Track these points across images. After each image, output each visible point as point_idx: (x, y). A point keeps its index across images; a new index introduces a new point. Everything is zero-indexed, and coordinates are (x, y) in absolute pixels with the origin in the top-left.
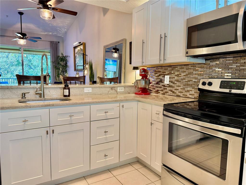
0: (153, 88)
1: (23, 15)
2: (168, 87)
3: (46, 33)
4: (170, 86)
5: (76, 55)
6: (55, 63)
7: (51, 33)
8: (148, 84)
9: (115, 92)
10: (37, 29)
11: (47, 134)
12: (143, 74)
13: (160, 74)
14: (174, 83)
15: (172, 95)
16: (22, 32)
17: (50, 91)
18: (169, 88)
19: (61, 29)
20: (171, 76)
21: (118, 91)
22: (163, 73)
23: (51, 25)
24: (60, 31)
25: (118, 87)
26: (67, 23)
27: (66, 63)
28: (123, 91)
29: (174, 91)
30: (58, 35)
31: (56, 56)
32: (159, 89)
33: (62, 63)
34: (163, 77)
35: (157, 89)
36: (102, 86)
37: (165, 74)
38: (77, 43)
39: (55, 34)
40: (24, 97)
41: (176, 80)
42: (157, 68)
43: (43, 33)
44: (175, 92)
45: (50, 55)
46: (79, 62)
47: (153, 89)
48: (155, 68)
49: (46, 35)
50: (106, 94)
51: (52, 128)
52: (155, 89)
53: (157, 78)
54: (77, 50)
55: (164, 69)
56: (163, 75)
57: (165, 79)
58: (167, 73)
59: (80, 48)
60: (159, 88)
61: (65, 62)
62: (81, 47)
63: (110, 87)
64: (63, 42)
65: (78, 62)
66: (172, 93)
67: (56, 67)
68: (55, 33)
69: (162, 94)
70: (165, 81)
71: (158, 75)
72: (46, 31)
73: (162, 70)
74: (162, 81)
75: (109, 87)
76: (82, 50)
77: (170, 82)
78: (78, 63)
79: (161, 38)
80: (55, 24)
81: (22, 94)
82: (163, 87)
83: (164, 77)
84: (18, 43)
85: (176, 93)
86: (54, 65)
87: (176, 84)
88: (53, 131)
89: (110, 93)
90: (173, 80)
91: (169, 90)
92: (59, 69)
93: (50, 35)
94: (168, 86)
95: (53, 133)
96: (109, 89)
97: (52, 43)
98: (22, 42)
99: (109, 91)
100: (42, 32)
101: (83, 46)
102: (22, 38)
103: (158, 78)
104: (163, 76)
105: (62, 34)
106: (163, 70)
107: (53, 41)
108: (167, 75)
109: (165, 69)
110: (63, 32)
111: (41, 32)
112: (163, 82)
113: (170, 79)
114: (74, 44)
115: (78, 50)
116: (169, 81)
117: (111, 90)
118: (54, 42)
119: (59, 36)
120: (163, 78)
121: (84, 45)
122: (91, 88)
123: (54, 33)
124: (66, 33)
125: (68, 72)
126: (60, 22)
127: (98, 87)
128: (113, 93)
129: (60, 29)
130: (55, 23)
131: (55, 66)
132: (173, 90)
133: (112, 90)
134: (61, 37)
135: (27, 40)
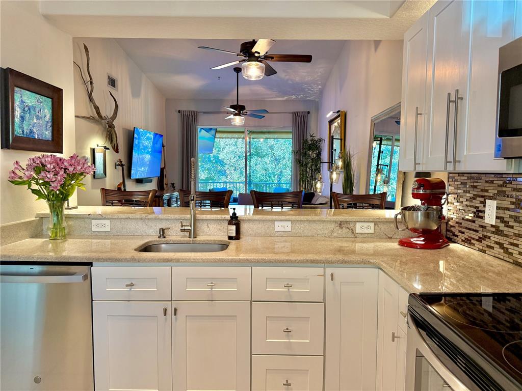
0: (461, 229)
2: (493, 233)
3: (286, 98)
4: (498, 231)
6: (300, 152)
7: (293, 97)
8: (435, 218)
9: (350, 233)
10: (269, 92)
11: (165, 314)
12: (421, 192)
13: (476, 193)
14: (507, 225)
15: (502, 257)
16: (239, 104)
17: (209, 225)
18: (496, 236)
19: (311, 86)
20: (500, 202)
21: (358, 230)
22: (483, 191)
23: (291, 82)
24: (309, 90)
25: (357, 223)
26: (319, 74)
28: (372, 231)
29: (507, 249)
30: (308, 98)
31: (302, 140)
32: (473, 236)
33: (312, 154)
34: (481, 202)
35: (469, 234)
36: (315, 219)
37: (486, 194)
38: (331, 113)
39: (301, 97)
40: (163, 236)
41: (512, 216)
42: (469, 175)
43: (280, 99)
44: (510, 250)
45: (291, 137)
47: (460, 231)
48: (465, 175)
49: (286, 101)
50: (325, 237)
51: (174, 305)
52: (463, 233)
53: (468, 203)
54: (333, 127)
55: (484, 181)
56: (482, 197)
57: (487, 209)
58: (491, 192)
59: (338, 123)
60: (474, 233)
61: (317, 152)
63: (336, 222)
66: (502, 251)
67: (300, 162)
69: (480, 250)
70: (486, 215)
71: (472, 196)
72: (285, 93)
73: (480, 184)
74: (481, 214)
75: (333, 221)
76: (340, 126)
77: (499, 221)
79: (449, 102)
80: (297, 79)
81: (160, 229)
82: (481, 232)
83: (484, 203)
85: (511, 254)
86: (297, 158)
87: (512, 227)
88: (175, 310)
89: (335, 234)
90: (506, 215)
91: (495, 241)
92: (306, 165)
93: (293, 101)
94: (493, 229)
95: (175, 314)
96: (333, 226)
98: (238, 121)
99: (332, 231)
100: (280, 97)
102: (239, 114)
103: (472, 204)
104: (482, 199)
105: (314, 96)
106: (483, 184)
107: (297, 112)
108: (491, 198)
109: (487, 182)
110: (315, 92)
111: (275, 97)
112: (481, 217)
113: (499, 211)
114: (328, 116)
115: (335, 127)
116: (497, 218)
117: (337, 228)
118: (300, 113)
119: (310, 101)
120: (482, 205)
121: (343, 116)
122: (290, 222)
123: (300, 95)
124: (321, 92)
126: (305, 74)
127: (307, 221)
128: (344, 235)
129: (309, 86)
131: (300, 159)
132: (505, 245)
133: (342, 228)
134: (312, 101)
135: (246, 116)
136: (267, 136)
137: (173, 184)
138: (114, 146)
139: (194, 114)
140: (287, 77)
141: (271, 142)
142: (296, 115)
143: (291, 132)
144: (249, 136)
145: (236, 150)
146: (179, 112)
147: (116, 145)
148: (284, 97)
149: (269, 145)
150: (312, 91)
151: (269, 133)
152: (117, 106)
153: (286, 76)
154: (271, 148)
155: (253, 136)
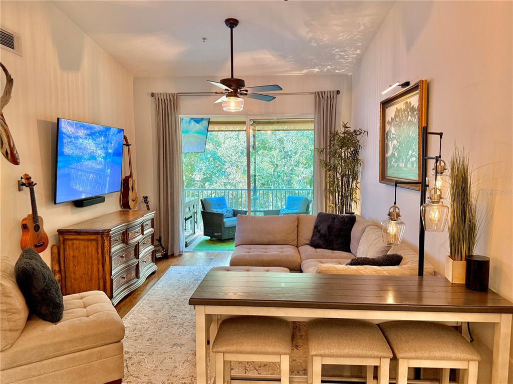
1: (236, 25)
3: (305, 71)
5: (387, 129)
6: (326, 151)
7: (316, 70)
10: (280, 63)
16: (234, 78)
19: (345, 51)
23: (315, 45)
24: (342, 57)
26: (362, 28)
27: (356, 152)
30: (337, 71)
31: (329, 133)
33: (344, 153)
38: (396, 84)
39: (328, 69)
43: (298, 73)
45: (313, 128)
46: (399, 152)
49: (306, 76)
54: (391, 111)
59: (407, 103)
61: (352, 149)
62: (409, 100)
64: (351, 89)
65: (393, 154)
67: (326, 165)
68: (330, 68)
72: (303, 64)
76: (413, 109)
78: (395, 157)
80: (326, 39)
84: (224, 109)
86: (322, 159)
92: (335, 169)
93: (315, 75)
97: (319, 95)
98: (233, 105)
100: (296, 71)
101: (418, 96)
102: (234, 94)
105: (347, 68)
107: (321, 92)
110: (351, 60)
111: (290, 71)
114: (383, 93)
115: (398, 109)
118: (326, 93)
119: (339, 75)
121: (423, 88)
123: (326, 66)
124: (359, 61)
125: (359, 180)
126: (339, 29)
129: (342, 51)
130: (326, 36)
131: (326, 160)
134: (344, 75)
135: (245, 97)
136: (276, 127)
137: (146, 198)
138: (7, 152)
139: (174, 98)
140: (310, 35)
141: (281, 134)
142: (319, 96)
143: (312, 122)
144: (252, 127)
145: (237, 145)
146: (152, 95)
147: (9, 152)
148: (301, 71)
149: (278, 137)
150: (345, 59)
151: (278, 123)
152: (10, 81)
153: (308, 32)
154: (281, 141)
155: (258, 128)
